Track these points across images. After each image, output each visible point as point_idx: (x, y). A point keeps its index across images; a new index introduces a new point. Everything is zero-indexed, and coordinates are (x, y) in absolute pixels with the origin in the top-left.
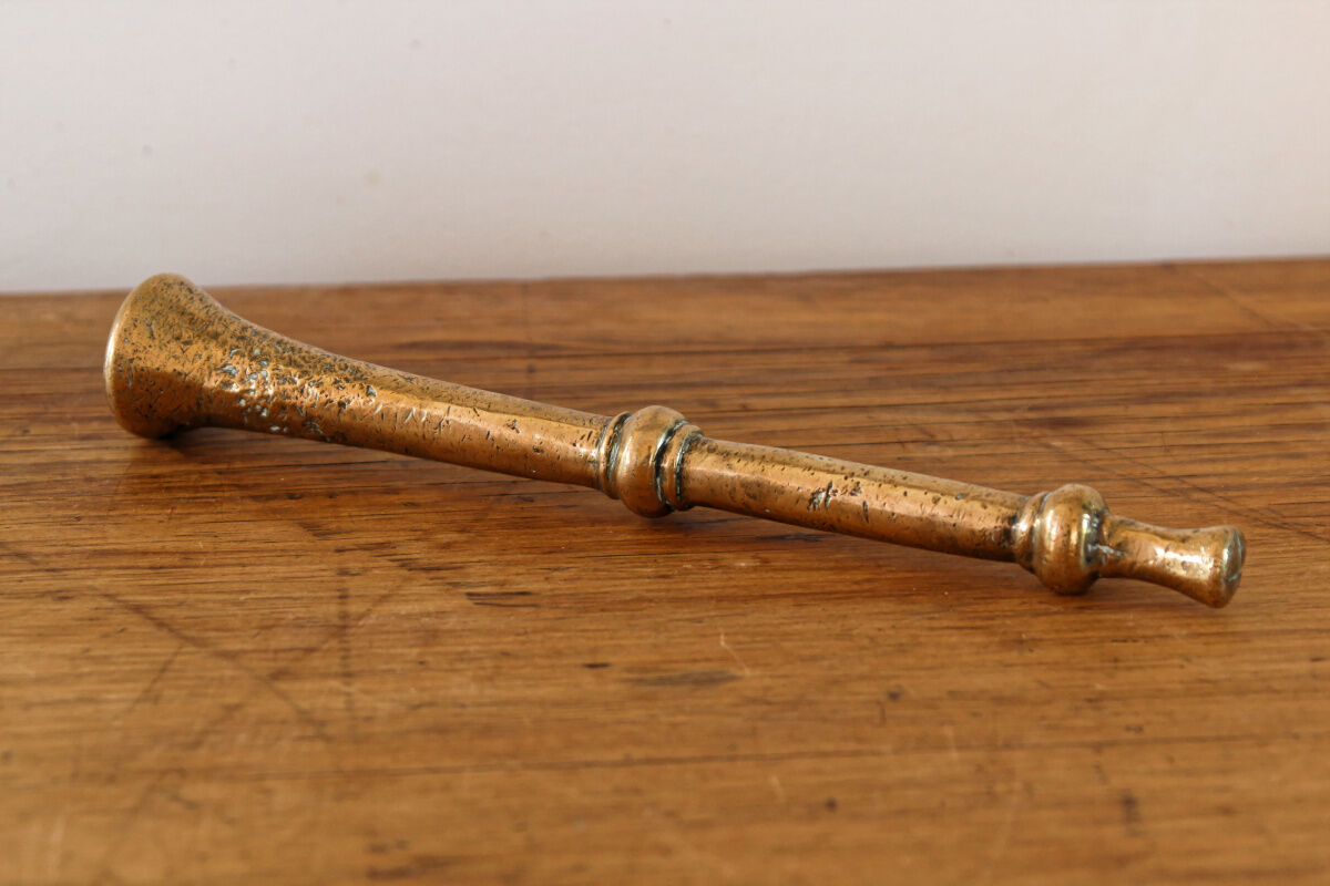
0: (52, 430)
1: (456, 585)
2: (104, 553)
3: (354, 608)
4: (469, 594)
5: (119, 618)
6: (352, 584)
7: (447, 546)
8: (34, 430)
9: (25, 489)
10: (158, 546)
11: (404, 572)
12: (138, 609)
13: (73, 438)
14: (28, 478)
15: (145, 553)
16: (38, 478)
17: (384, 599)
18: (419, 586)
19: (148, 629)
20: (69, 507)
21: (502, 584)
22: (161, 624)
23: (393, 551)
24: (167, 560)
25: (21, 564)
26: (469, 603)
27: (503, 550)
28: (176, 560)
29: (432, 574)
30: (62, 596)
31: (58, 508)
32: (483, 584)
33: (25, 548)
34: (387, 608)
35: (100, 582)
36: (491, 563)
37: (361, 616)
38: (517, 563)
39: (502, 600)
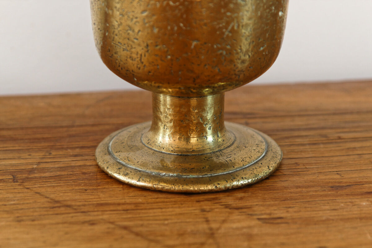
0: (61, 153)
1: (251, 215)
2: (102, 205)
3: (214, 226)
4: (259, 219)
5: (119, 232)
6: (209, 215)
7: (241, 199)
8: (54, 153)
9: (58, 178)
10: (123, 201)
11: (228, 210)
12: (125, 228)
13: (71, 156)
14: (58, 173)
15: (119, 204)
16: (63, 173)
17: (224, 221)
18: (236, 216)
19: (132, 236)
20: (80, 185)
21: (270, 214)
22: (137, 234)
23: (220, 201)
24: (129, 207)
25: (69, 210)
26: (259, 222)
27: (264, 200)
28: (132, 207)
29: (240, 211)
30: (92, 223)
31: (76, 185)
32: (262, 214)
33: (69, 203)
34: (227, 225)
35: (105, 217)
36: (262, 205)
37: (218, 229)
38: (272, 206)
39: (272, 221)
